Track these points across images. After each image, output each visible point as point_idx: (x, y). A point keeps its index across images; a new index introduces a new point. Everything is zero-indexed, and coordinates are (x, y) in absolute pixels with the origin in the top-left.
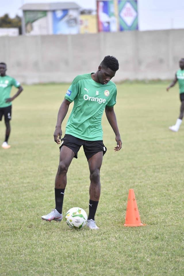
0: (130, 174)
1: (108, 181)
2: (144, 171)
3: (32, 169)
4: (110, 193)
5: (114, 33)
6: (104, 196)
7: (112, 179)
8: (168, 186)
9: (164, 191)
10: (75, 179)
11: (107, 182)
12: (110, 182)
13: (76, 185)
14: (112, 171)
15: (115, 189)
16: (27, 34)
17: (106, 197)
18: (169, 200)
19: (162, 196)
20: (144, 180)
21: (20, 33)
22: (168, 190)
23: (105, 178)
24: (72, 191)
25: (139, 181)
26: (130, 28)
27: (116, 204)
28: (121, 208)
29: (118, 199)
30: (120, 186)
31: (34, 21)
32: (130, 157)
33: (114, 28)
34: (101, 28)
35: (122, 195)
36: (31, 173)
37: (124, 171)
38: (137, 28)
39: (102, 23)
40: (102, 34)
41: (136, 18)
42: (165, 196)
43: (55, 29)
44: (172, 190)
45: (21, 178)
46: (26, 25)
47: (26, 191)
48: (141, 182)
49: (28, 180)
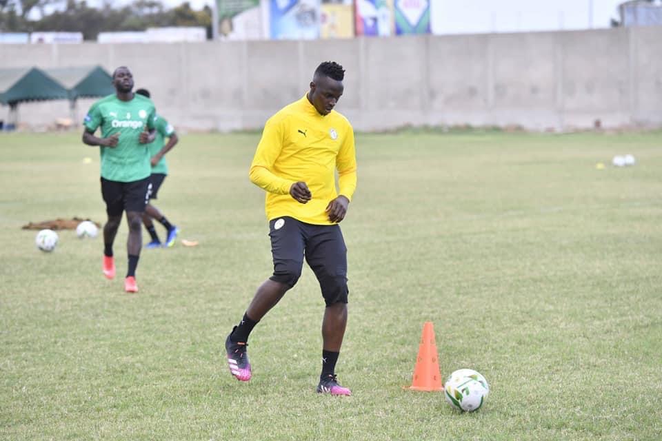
0: (413, 297)
1: (371, 308)
2: (440, 292)
3: (229, 284)
4: (376, 330)
5: (385, 38)
6: (364, 335)
7: (380, 304)
8: (484, 319)
9: (477, 329)
10: (309, 305)
11: (370, 311)
12: (375, 311)
13: (311, 315)
14: (380, 290)
15: (385, 324)
16: (223, 39)
17: (367, 338)
18: (486, 344)
19: (473, 337)
20: (438, 309)
21: (210, 35)
22: (483, 327)
23: (365, 303)
24: (304, 326)
25: (430, 310)
26: (414, 30)
27: (386, 351)
28: (395, 358)
29: (390, 341)
30: (393, 319)
31: (235, 14)
32: (413, 266)
33: (385, 28)
34: (360, 27)
35: (398, 335)
36: (228, 293)
37: (401, 291)
38: (428, 30)
39: (363, 20)
40: (362, 40)
41: (427, 11)
42: (478, 337)
43: (274, 29)
44: (491, 325)
45: (209, 302)
46: (221, 22)
47: (218, 325)
48: (433, 312)
49: (221, 305)
